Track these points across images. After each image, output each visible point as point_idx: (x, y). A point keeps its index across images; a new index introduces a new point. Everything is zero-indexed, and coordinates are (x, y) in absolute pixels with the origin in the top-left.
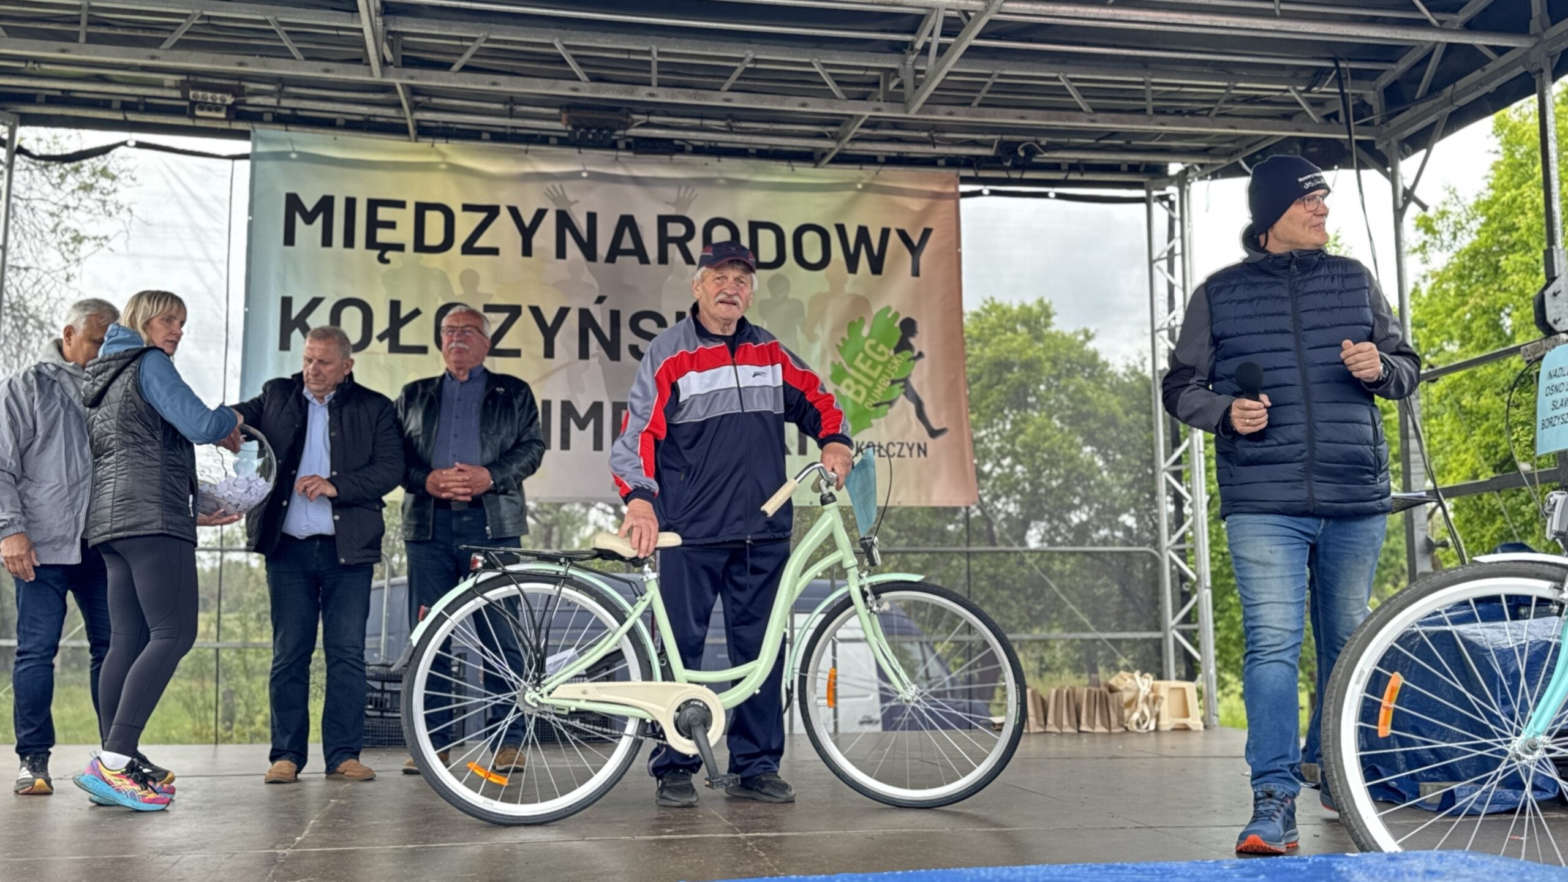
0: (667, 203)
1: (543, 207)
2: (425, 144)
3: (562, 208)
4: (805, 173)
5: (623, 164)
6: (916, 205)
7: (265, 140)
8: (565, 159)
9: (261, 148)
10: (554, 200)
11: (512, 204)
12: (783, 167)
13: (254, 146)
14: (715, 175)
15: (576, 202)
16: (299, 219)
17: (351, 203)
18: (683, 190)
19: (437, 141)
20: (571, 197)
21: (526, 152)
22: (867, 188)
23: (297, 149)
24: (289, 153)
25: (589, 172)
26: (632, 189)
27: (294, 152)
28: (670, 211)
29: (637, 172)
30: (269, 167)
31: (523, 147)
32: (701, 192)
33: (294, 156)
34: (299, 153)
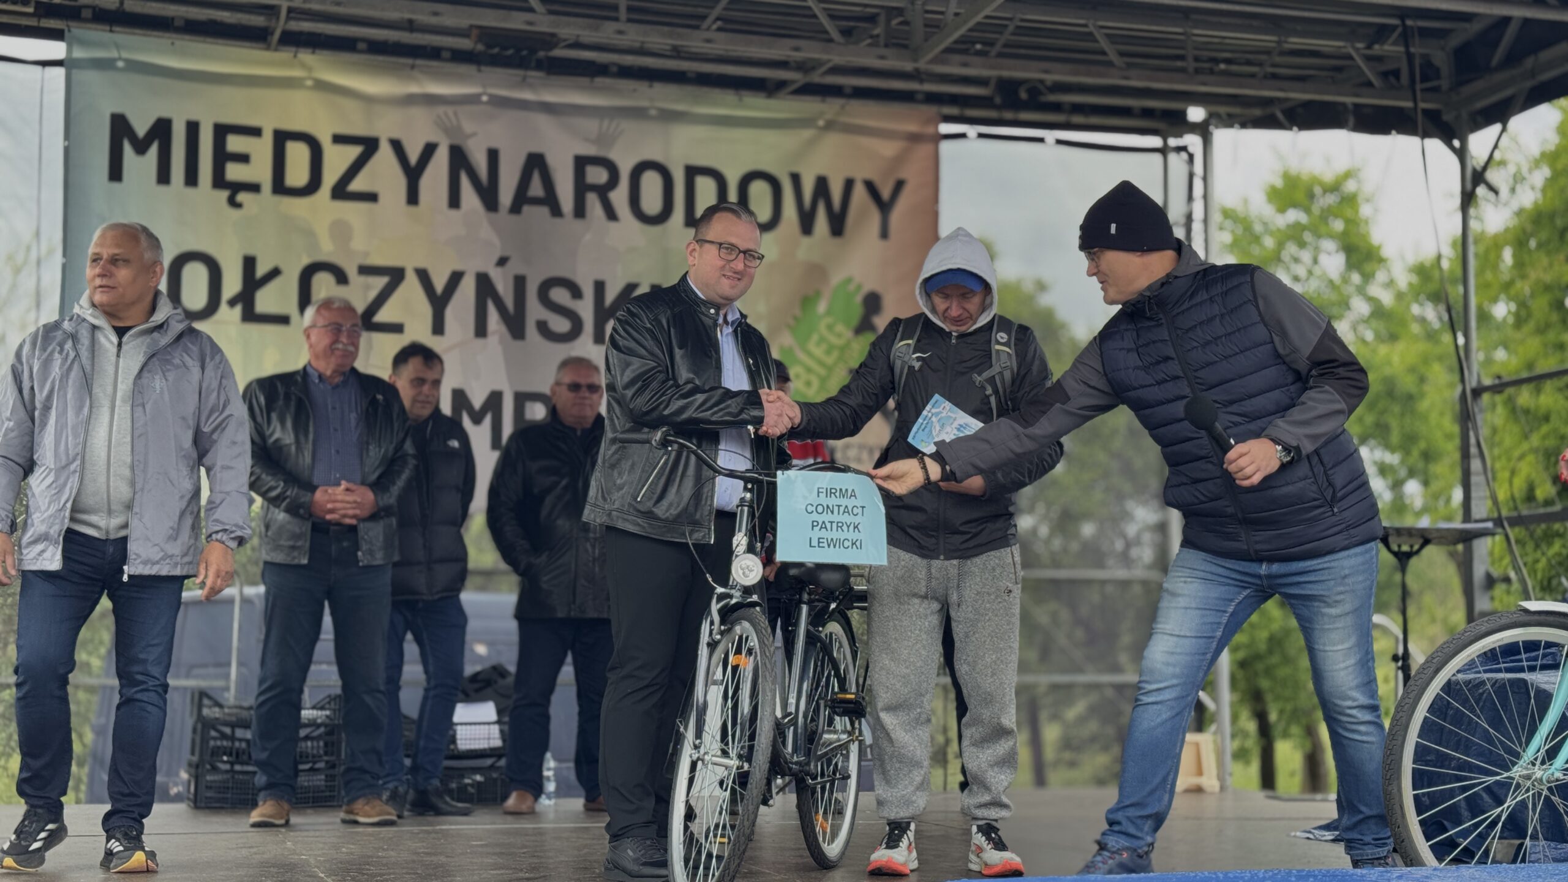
0: (587, 140)
1: (432, 139)
2: (285, 54)
3: (456, 142)
4: (756, 106)
5: (532, 87)
6: (888, 149)
7: (84, 43)
8: (461, 79)
9: (79, 53)
10: (447, 131)
11: (395, 135)
12: (729, 96)
13: (69, 50)
14: (644, 103)
15: (474, 134)
16: (128, 149)
17: (193, 128)
18: (606, 123)
19: (302, 50)
20: (468, 127)
21: (413, 67)
22: (830, 126)
23: (125, 55)
24: (114, 60)
25: (491, 96)
26: (542, 121)
27: (120, 59)
28: (590, 150)
29: (551, 97)
30: (89, 78)
31: (410, 61)
32: (628, 126)
33: (120, 64)
34: (126, 61)
